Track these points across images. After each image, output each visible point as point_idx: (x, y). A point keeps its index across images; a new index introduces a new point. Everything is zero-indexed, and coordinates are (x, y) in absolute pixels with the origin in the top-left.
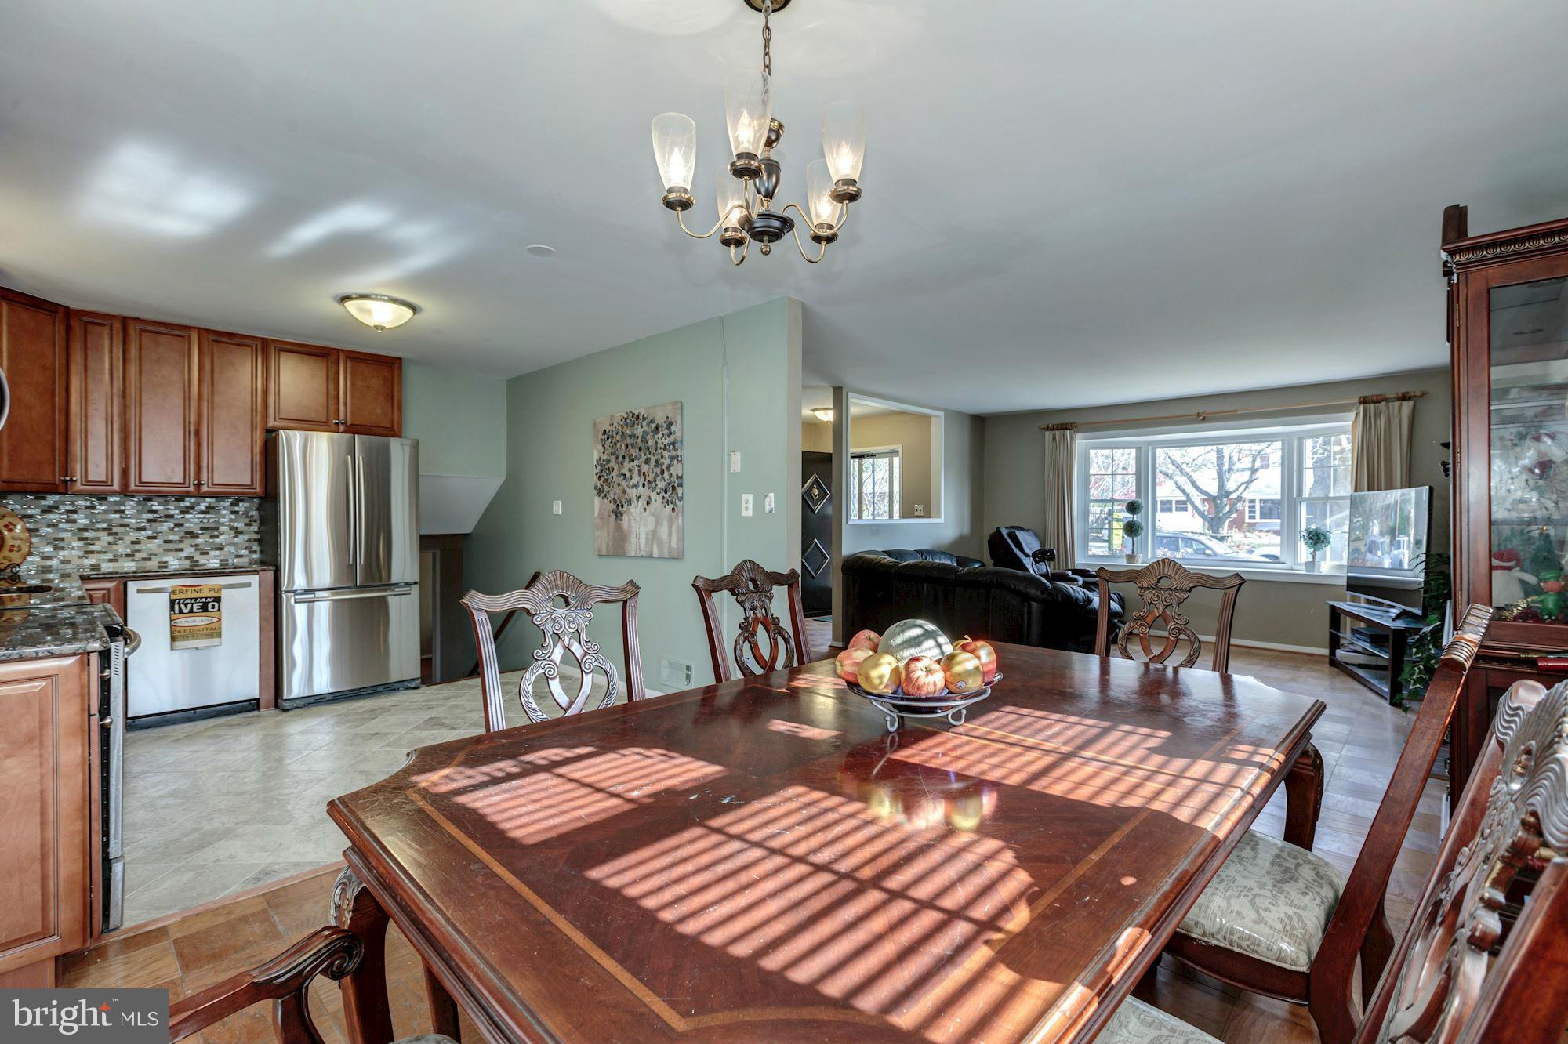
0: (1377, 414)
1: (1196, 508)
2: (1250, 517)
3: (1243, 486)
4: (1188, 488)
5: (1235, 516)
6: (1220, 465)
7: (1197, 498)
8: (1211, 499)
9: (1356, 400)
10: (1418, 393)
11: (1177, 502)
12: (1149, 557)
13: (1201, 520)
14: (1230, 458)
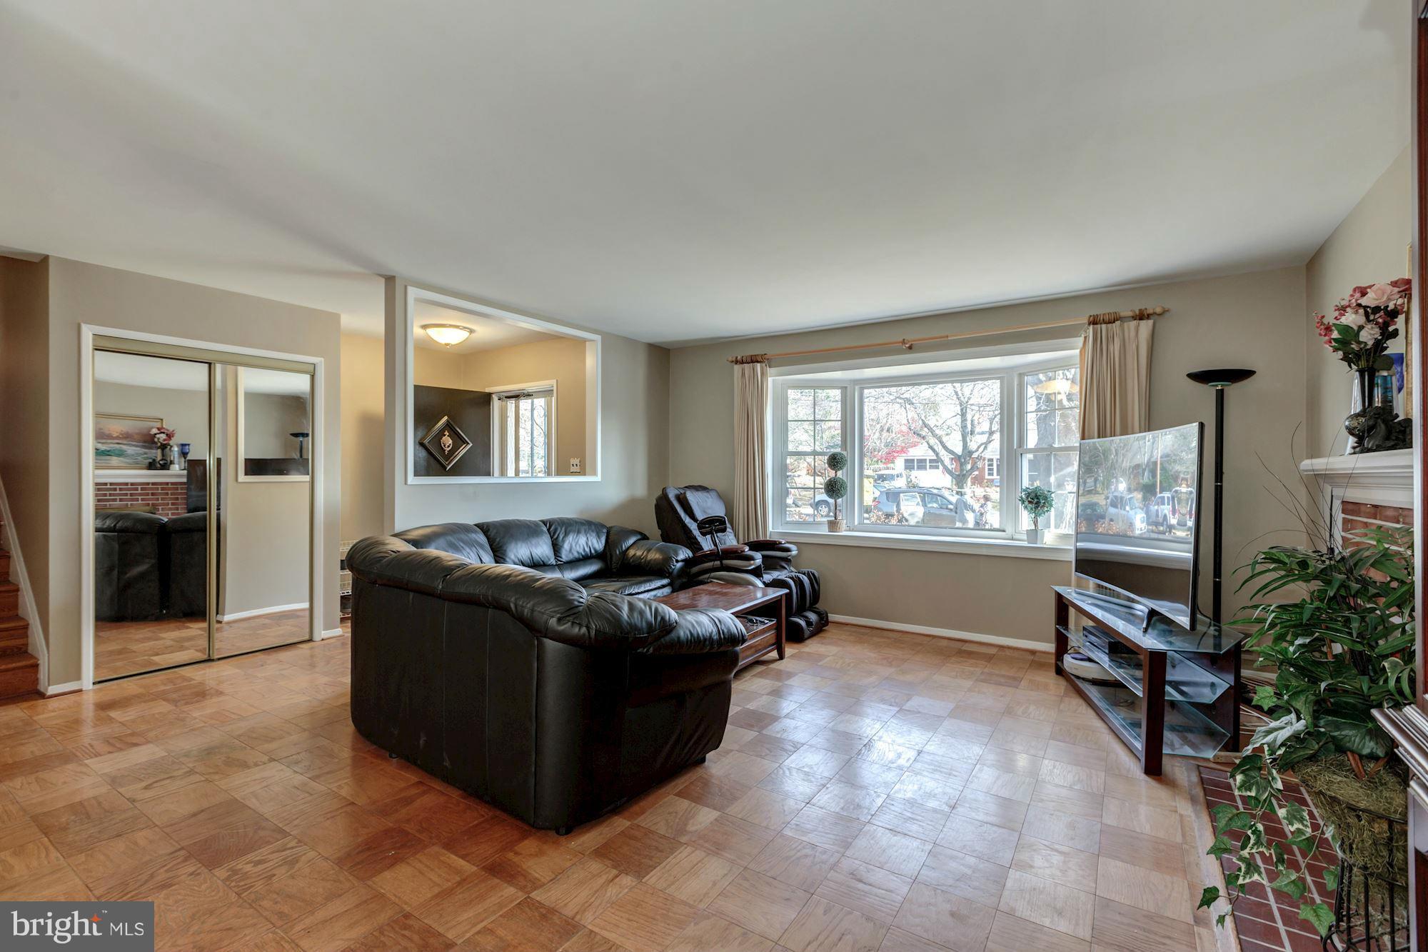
0: (1111, 339)
1: (945, 468)
2: (989, 474)
3: (983, 446)
4: (939, 448)
5: (976, 473)
6: (964, 427)
7: (946, 458)
8: (957, 458)
9: (1086, 321)
10: (1158, 310)
11: (931, 461)
12: (856, 523)
13: (949, 478)
14: (972, 421)
